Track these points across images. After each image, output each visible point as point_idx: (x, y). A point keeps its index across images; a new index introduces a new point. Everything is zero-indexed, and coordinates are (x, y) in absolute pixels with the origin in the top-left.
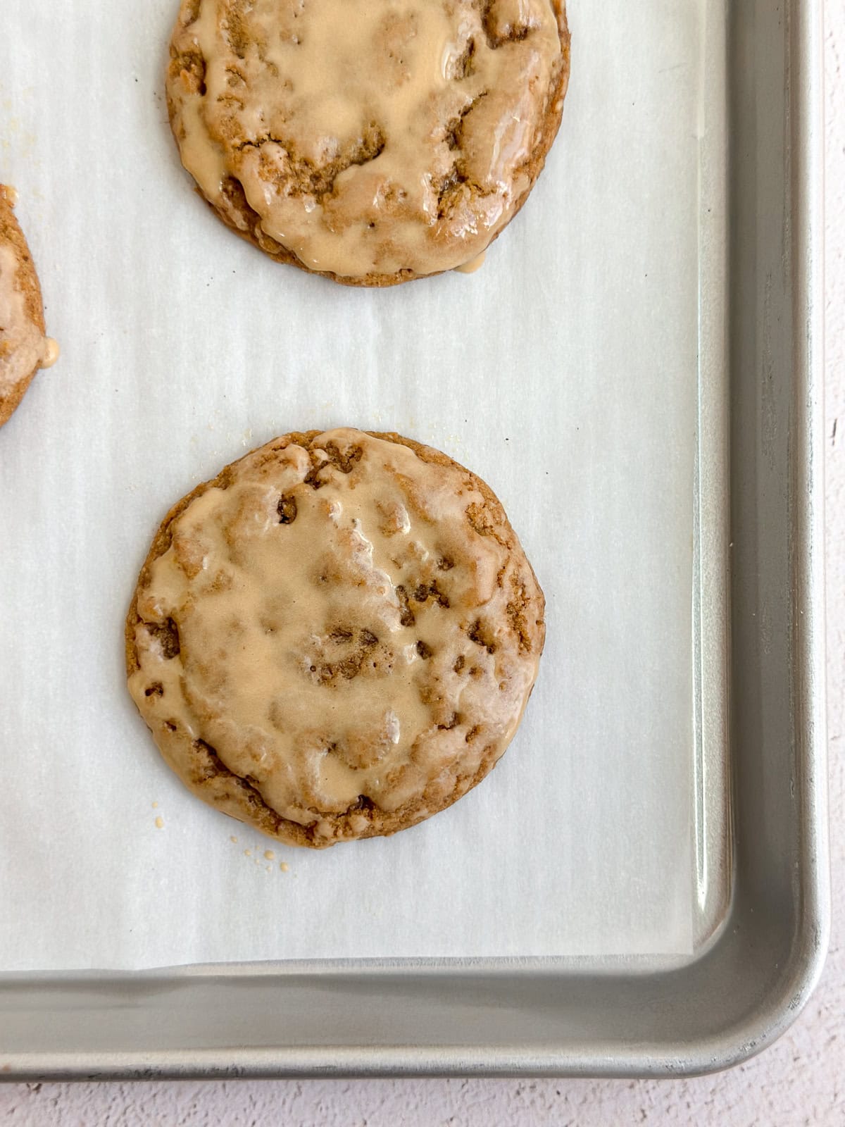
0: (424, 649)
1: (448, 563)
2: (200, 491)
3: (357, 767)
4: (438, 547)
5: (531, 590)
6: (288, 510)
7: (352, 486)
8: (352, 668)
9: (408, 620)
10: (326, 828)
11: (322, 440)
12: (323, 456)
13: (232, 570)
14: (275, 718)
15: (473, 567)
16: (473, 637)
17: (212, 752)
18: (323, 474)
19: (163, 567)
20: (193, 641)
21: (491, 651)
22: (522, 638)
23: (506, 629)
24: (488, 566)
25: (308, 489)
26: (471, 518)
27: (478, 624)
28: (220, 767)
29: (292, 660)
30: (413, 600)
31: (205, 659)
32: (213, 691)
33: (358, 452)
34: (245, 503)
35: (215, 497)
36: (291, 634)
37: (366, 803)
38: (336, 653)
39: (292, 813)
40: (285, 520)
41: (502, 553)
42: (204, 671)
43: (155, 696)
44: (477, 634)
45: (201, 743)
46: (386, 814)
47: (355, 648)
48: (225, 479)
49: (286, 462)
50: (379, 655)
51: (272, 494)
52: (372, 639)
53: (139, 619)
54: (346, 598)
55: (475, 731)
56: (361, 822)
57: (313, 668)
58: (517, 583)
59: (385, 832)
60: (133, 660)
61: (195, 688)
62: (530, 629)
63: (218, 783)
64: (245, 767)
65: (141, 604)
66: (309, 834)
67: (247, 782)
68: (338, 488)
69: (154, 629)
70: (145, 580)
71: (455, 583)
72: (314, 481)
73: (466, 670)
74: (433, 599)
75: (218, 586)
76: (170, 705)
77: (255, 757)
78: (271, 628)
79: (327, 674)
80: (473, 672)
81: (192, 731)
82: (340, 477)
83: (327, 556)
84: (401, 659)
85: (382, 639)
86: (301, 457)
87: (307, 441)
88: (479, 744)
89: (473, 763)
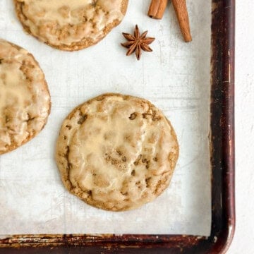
0: (133, 173)
1: (156, 159)
2: (118, 95)
3: (96, 184)
4: (157, 154)
5: (167, 182)
6: (133, 116)
7: (152, 124)
8: (115, 162)
9: (136, 163)
10: (77, 190)
11: (154, 109)
12: (151, 112)
13: (109, 118)
14: (89, 157)
15: (160, 166)
16: (146, 180)
17: (68, 151)
18: (147, 116)
19: (96, 103)
20: (86, 125)
21: (147, 187)
22: (156, 190)
23: (155, 185)
24: (164, 168)
25: (141, 116)
26: (170, 155)
27: (150, 178)
28: (67, 156)
29: (103, 149)
30: (141, 160)
31: (86, 131)
32: (81, 139)
33: (159, 118)
34: (125, 107)
35: (120, 99)
36: (108, 143)
37: (90, 193)
38: (115, 156)
39: (73, 180)
40: (130, 118)
41: (169, 169)
42: (83, 133)
43: (68, 128)
44: (148, 180)
45: (68, 147)
46: (92, 199)
47: (119, 158)
48: (126, 98)
49: (143, 106)
50: (123, 165)
51: (133, 110)
52: (125, 160)
53: (80, 109)
54: (128, 147)
55: (127, 200)
56: (85, 196)
57: (106, 154)
58: (166, 178)
59: (88, 203)
60: (70, 117)
61: (78, 134)
62: (159, 190)
63: (63, 159)
64: (72, 161)
65: (84, 107)
66: (71, 188)
67: (69, 165)
68: (148, 122)
69: (81, 114)
70: (89, 102)
71: (154, 165)
72: (144, 116)
73: (138, 186)
74: (145, 164)
75: (103, 119)
76: (69, 133)
77: (77, 161)
78: (106, 138)
79: (108, 158)
80: (139, 187)
81: (68, 143)
82: (151, 120)
83: (132, 134)
84: (127, 170)
85: (127, 162)
86: (147, 108)
87: (151, 106)
88: (126, 203)
89: (120, 206)
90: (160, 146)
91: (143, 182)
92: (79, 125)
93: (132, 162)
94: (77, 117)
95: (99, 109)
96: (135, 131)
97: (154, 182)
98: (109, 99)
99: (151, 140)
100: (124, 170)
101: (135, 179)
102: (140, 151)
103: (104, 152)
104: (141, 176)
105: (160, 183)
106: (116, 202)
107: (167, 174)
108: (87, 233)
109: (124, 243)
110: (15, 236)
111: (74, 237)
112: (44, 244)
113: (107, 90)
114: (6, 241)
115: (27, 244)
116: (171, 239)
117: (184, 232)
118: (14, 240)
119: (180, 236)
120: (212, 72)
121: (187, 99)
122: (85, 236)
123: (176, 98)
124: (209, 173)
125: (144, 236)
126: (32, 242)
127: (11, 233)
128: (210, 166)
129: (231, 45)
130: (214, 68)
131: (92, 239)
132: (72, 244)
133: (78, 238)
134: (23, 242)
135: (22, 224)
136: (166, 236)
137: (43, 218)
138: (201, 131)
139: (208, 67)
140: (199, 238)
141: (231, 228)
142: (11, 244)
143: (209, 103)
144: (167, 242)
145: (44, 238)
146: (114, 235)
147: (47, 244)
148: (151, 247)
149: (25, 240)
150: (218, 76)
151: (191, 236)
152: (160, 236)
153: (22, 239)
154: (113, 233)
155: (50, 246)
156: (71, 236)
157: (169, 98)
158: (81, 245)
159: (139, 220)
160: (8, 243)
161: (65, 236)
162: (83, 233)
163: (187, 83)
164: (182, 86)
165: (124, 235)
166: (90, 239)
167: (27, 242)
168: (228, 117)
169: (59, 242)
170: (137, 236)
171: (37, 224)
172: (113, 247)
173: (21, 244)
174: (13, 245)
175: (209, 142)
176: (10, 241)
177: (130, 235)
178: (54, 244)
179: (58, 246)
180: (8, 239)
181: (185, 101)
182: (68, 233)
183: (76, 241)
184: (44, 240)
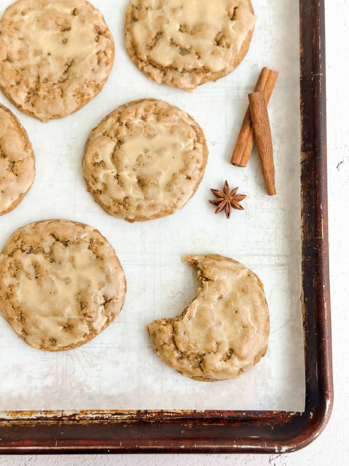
108: (164, 409)
109: (207, 420)
110: (82, 412)
111: (149, 413)
112: (115, 421)
114: (73, 418)
115: (96, 422)
116: (260, 416)
117: (275, 408)
118: (81, 416)
119: (272, 412)
120: (303, 227)
121: (275, 256)
122: (162, 412)
123: (263, 255)
124: (302, 339)
125: (229, 411)
126: (102, 418)
127: (78, 409)
128: (303, 331)
129: (323, 199)
130: (305, 222)
131: (170, 416)
132: (148, 421)
133: (154, 415)
134: (92, 419)
135: (91, 397)
136: (254, 412)
137: (114, 392)
138: (291, 291)
139: (299, 221)
140: (292, 414)
141: (328, 402)
142: (78, 421)
143: (300, 260)
144: (256, 420)
145: (116, 414)
146: (195, 411)
147: (120, 421)
148: (237, 424)
149: (94, 416)
150: (310, 231)
151: (282, 412)
152: (247, 412)
153: (91, 416)
154: (193, 409)
155: (123, 423)
156: (146, 412)
157: (255, 255)
158: (157, 423)
159: (224, 393)
160: (74, 420)
161: (139, 411)
162: (159, 408)
163: (275, 238)
164: (270, 241)
165: (206, 411)
166: (168, 416)
167: (97, 418)
168: (322, 277)
169: (132, 418)
170: (220, 412)
171: (108, 397)
172: (195, 424)
173: (90, 422)
174: (81, 422)
175: (301, 304)
176: (77, 418)
177: (213, 411)
178: (127, 421)
179: (132, 423)
180: (74, 415)
181: (273, 258)
182: (143, 408)
183: (152, 418)
184: (115, 416)
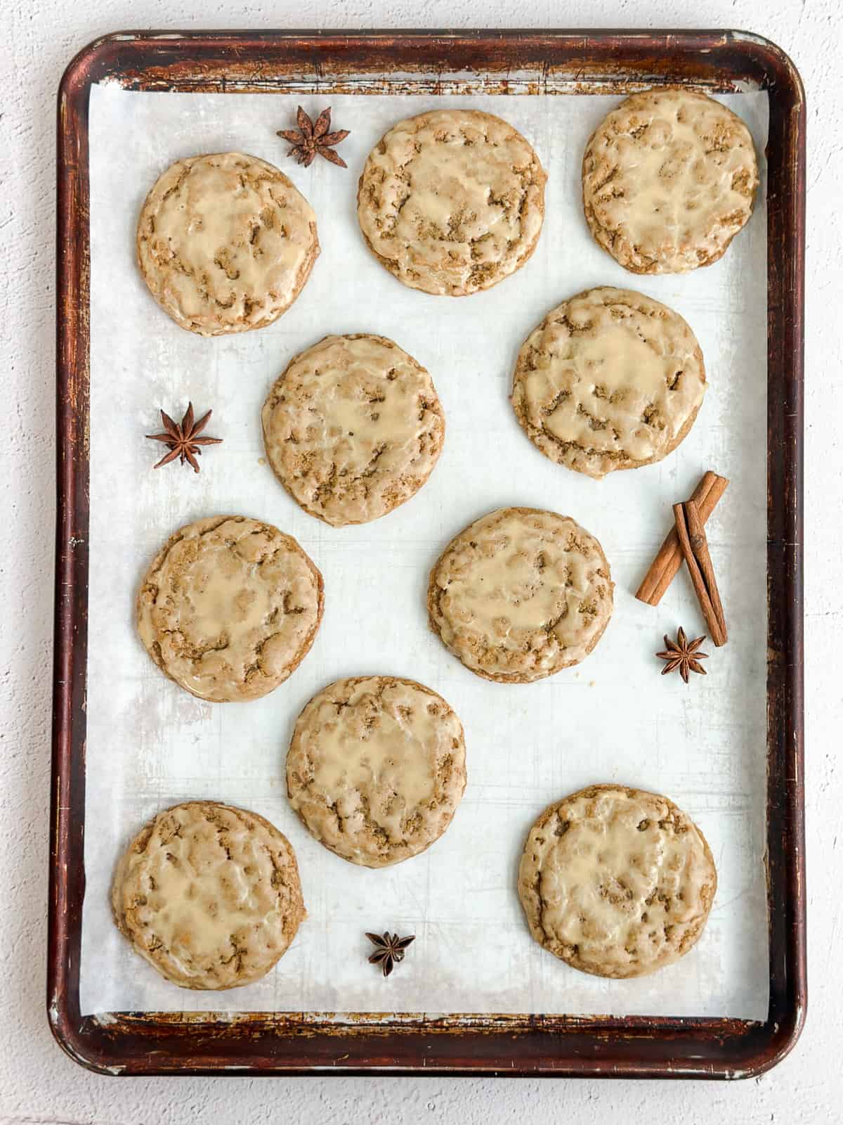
90: (687, 875)
91: (661, 933)
92: (558, 838)
93: (643, 900)
94: (554, 825)
95: (589, 813)
96: (648, 850)
97: (679, 932)
98: (605, 796)
99: (672, 864)
100: (631, 912)
101: (648, 929)
102: (655, 881)
103: (597, 882)
104: (658, 925)
105: (687, 934)
106: (618, 965)
107: (699, 919)
108: (568, 1013)
109: (629, 1030)
110: (452, 1015)
111: (546, 1019)
112: (499, 1030)
113: (602, 777)
114: (439, 1023)
115: (472, 1030)
116: (704, 1024)
117: (726, 1013)
118: (451, 1021)
119: (721, 1019)
120: (769, 757)
121: (728, 795)
122: (565, 1017)
123: (711, 793)
124: (767, 918)
125: (661, 1018)
126: (481, 1025)
127: (446, 1012)
128: (767, 907)
129: (798, 724)
130: (772, 751)
131: (576, 1023)
132: (545, 1030)
133: (553, 1021)
134: (466, 1026)
135: (464, 996)
136: (696, 1020)
137: (497, 988)
138: (753, 848)
139: (762, 748)
140: (749, 1023)
141: (800, 1011)
142: (447, 1028)
143: (765, 805)
144: (699, 1030)
145: (500, 1019)
146: (612, 1016)
147: (506, 1030)
148: (672, 1038)
149: (469, 1021)
150: (778, 767)
151: (735, 1020)
152: (686, 1019)
153: (465, 1021)
154: (609, 1013)
155: (511, 1033)
156: (542, 1017)
157: (700, 793)
158: (559, 1033)
159: (652, 992)
160: (442, 1027)
161: (532, 1016)
162: (561, 1013)
163: (729, 769)
164: (721, 773)
165: (627, 1017)
166: (573, 1023)
167: (472, 1025)
168: (795, 836)
169: (523, 1026)
170: (647, 1018)
171: (489, 996)
172: (611, 1037)
173: (464, 1030)
174: (452, 1031)
175: (765, 867)
176: (445, 1023)
177: (638, 1018)
178: (517, 1030)
179: (523, 1033)
180: (441, 1020)
181: (726, 797)
182: (537, 1012)
183: (552, 1026)
184: (499, 1022)
